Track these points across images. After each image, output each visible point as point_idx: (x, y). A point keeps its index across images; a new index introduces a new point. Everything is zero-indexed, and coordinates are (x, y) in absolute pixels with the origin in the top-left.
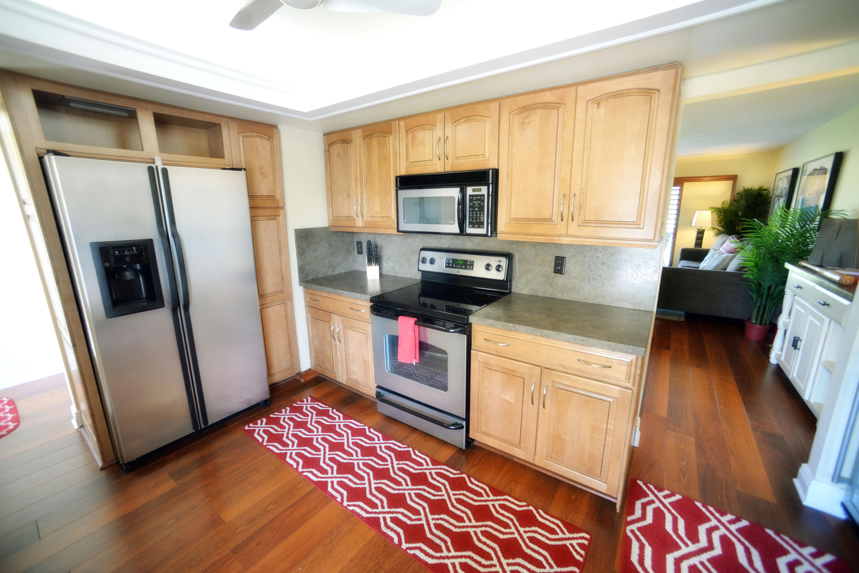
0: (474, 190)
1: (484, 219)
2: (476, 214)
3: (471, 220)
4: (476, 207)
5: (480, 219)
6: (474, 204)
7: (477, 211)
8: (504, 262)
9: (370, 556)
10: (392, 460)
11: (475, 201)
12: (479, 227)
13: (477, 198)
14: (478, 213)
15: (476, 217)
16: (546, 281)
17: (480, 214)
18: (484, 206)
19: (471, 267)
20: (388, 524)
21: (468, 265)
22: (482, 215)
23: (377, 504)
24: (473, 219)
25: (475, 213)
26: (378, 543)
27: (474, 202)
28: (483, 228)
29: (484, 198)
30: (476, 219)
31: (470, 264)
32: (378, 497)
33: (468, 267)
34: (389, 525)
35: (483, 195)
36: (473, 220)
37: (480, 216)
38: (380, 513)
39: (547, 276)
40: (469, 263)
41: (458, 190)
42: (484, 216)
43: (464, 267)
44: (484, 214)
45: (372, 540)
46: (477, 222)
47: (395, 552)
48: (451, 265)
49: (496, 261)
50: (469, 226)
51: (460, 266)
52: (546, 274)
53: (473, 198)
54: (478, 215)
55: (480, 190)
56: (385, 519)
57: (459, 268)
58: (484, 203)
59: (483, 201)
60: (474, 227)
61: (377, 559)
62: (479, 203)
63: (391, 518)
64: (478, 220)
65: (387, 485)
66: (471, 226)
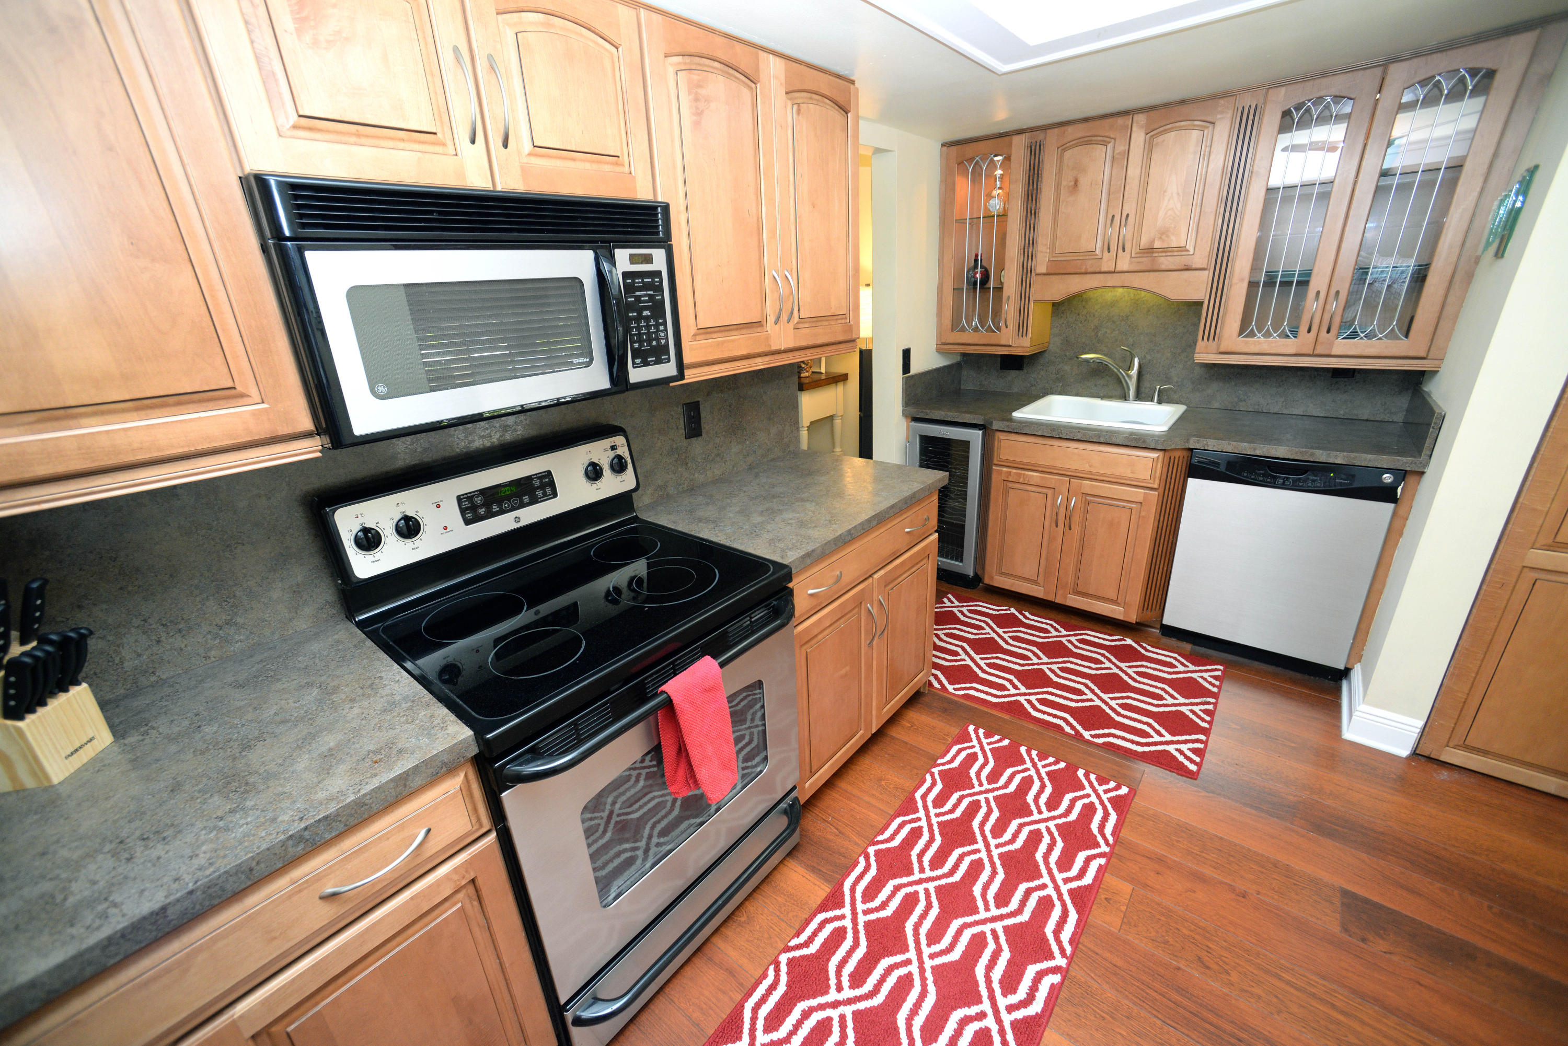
0: (633, 259)
1: (667, 339)
2: (648, 327)
3: (636, 345)
4: (646, 308)
5: (658, 339)
6: (638, 299)
7: (647, 319)
8: (623, 446)
9: (1104, 1035)
10: (822, 1007)
11: (640, 289)
12: (658, 362)
13: (643, 282)
14: (652, 322)
15: (649, 334)
16: (676, 461)
17: (657, 326)
18: (662, 302)
19: (549, 490)
20: (1022, 999)
21: (538, 488)
22: (662, 328)
23: (976, 1032)
24: (640, 341)
25: (643, 324)
26: (1070, 1021)
27: (637, 293)
28: (669, 361)
29: (661, 282)
30: (649, 341)
31: (541, 482)
32: (955, 1030)
33: (539, 493)
34: (1025, 996)
35: (658, 274)
36: (641, 345)
37: (658, 330)
38: (999, 1021)
39: (677, 448)
40: (537, 483)
41: (587, 256)
42: (666, 329)
43: (526, 499)
44: (665, 324)
45: (1068, 1035)
46: (652, 347)
47: (1075, 980)
48: (482, 511)
49: (605, 450)
50: (634, 363)
51: (516, 501)
52: (675, 446)
53: (634, 282)
54: (653, 329)
55: (648, 259)
56: (1010, 1009)
57: (513, 509)
58: (663, 296)
59: (660, 288)
60: (646, 364)
61: (1104, 1018)
62: (649, 296)
63: (1005, 995)
64: (654, 343)
65: (914, 1012)
66: (638, 361)
